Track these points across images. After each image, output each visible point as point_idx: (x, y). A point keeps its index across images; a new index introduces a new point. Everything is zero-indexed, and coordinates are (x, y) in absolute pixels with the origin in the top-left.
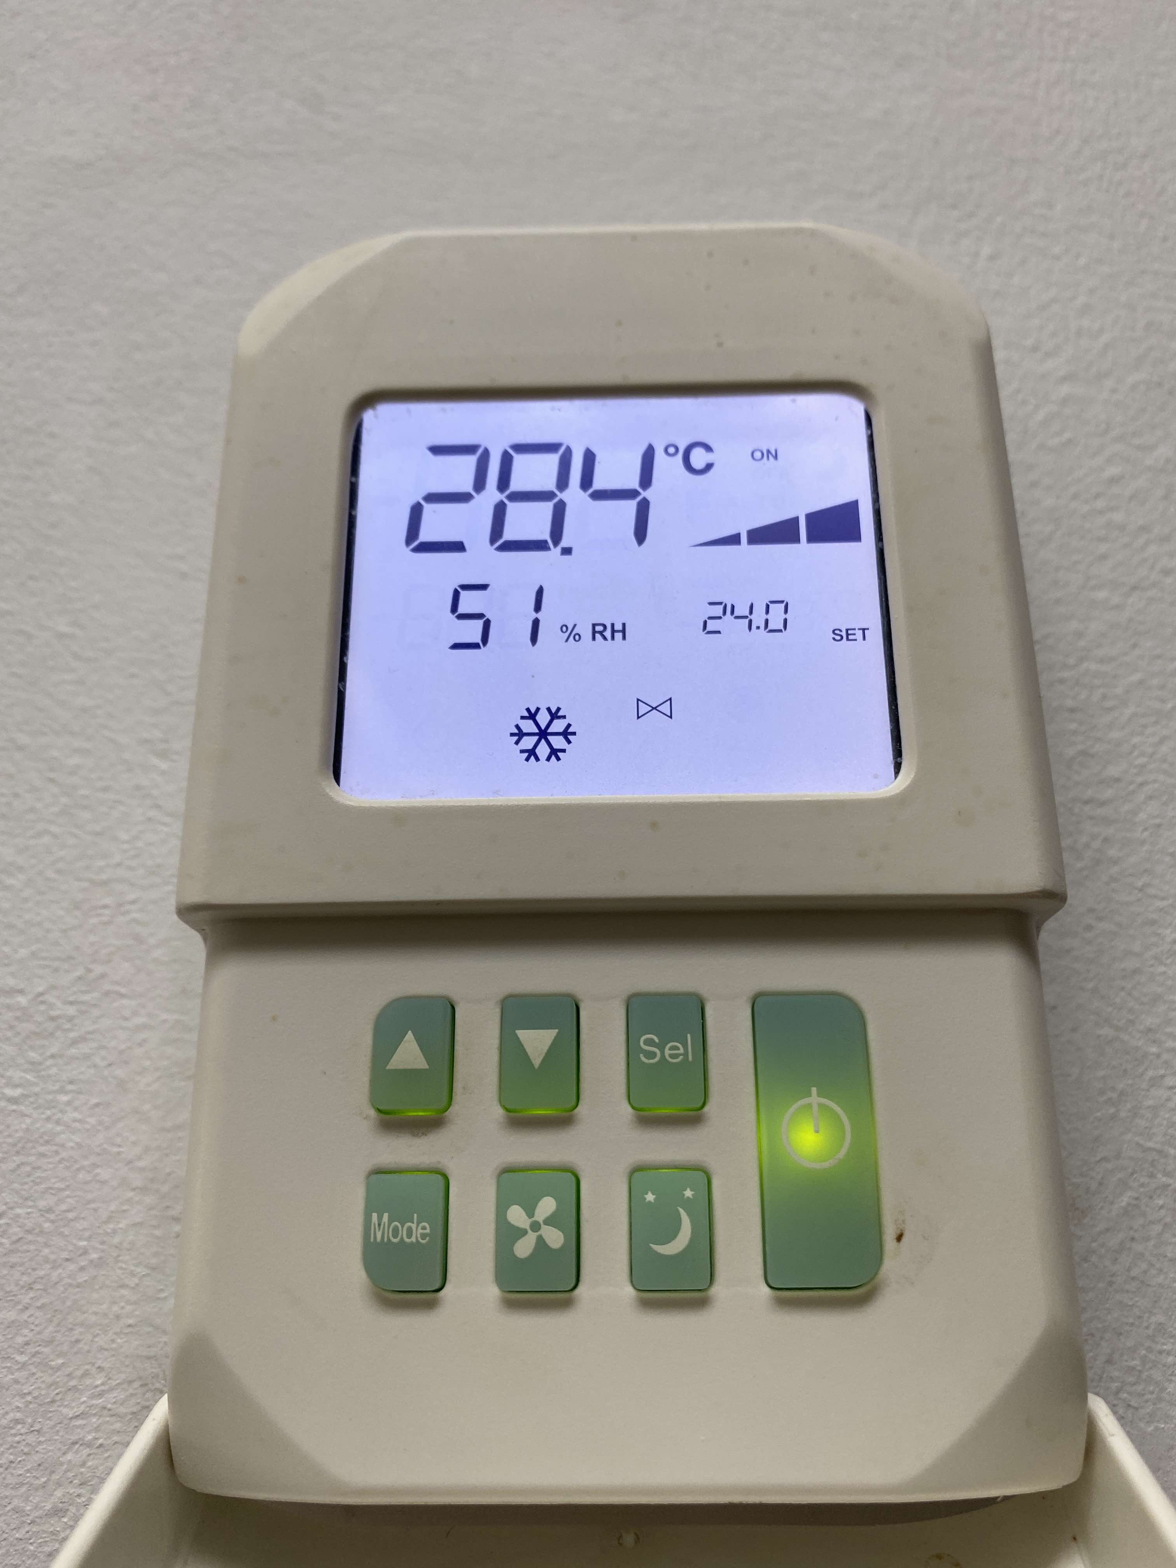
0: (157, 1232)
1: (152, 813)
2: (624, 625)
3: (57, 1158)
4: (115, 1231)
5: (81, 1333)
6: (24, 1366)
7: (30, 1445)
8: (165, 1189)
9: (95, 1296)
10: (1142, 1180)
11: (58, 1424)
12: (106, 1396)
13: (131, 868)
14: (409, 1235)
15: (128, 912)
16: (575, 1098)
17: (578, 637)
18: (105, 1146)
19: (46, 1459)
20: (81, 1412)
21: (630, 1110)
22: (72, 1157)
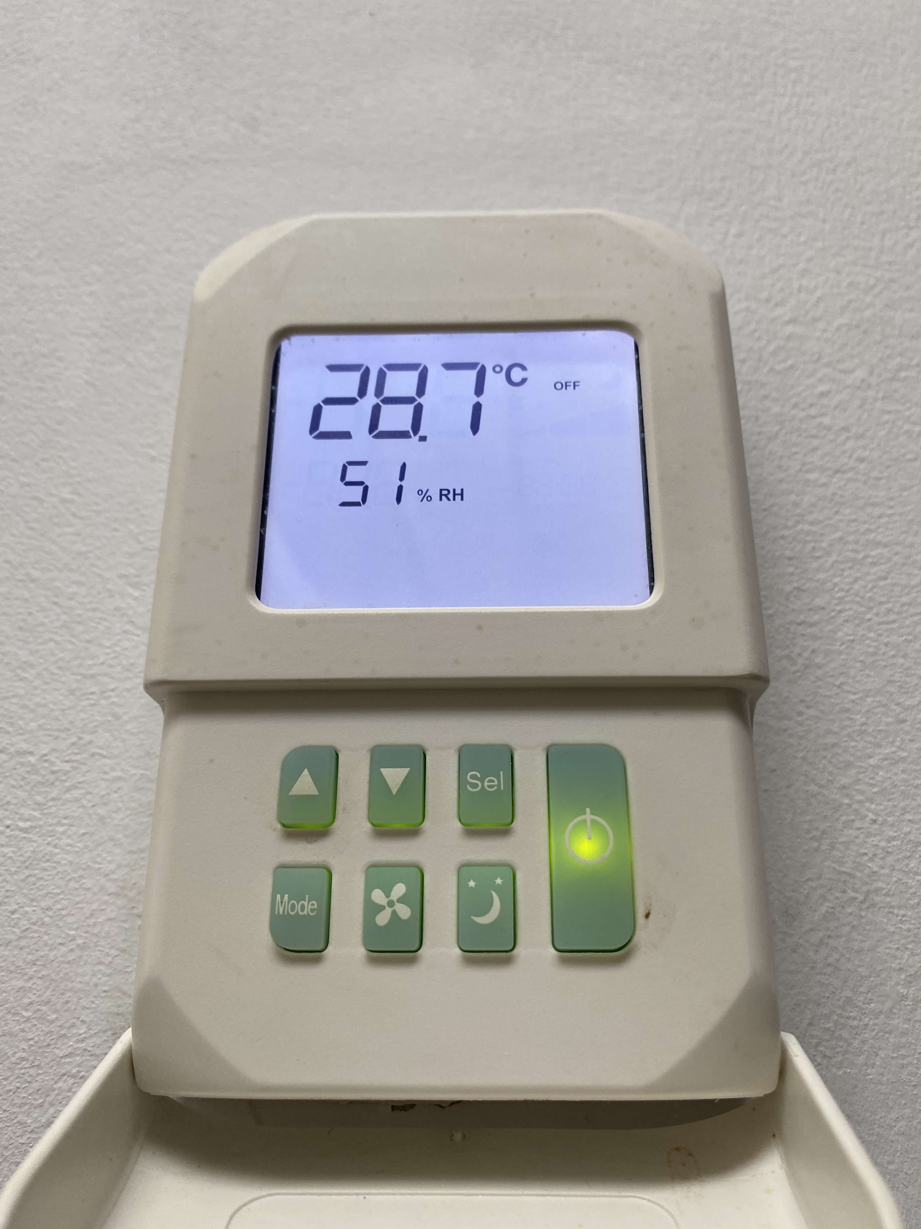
0: (126, 925)
1: (128, 627)
2: (462, 490)
3: (55, 872)
4: (95, 924)
5: (70, 997)
6: (28, 1019)
7: (32, 1076)
8: (131, 894)
9: (80, 970)
10: (837, 894)
11: (53, 1061)
12: (87, 1041)
13: (111, 666)
14: (302, 910)
15: (110, 697)
16: (421, 816)
17: (429, 499)
18: (89, 863)
19: (43, 1086)
20: (69, 1052)
21: (459, 824)
22: (65, 871)
